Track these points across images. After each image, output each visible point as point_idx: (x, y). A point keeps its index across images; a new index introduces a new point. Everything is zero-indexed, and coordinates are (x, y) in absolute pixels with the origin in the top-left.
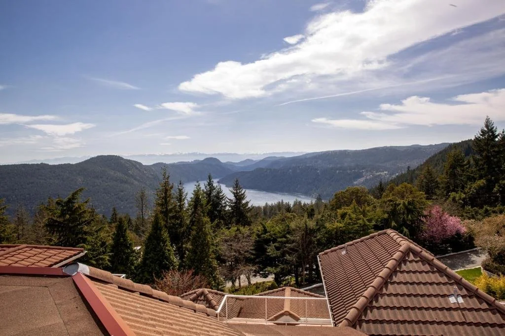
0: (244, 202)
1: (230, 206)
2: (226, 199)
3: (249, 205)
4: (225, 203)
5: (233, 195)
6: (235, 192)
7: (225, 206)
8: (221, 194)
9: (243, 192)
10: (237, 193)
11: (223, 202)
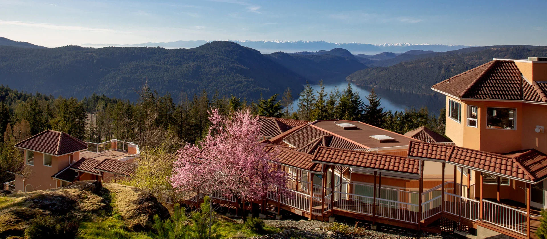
0: (378, 108)
1: (366, 111)
2: (363, 105)
3: (383, 111)
4: (362, 108)
5: (369, 102)
6: (371, 99)
7: (362, 111)
8: (358, 100)
9: (378, 100)
10: (373, 100)
11: (360, 107)
